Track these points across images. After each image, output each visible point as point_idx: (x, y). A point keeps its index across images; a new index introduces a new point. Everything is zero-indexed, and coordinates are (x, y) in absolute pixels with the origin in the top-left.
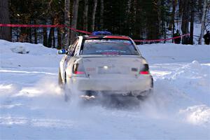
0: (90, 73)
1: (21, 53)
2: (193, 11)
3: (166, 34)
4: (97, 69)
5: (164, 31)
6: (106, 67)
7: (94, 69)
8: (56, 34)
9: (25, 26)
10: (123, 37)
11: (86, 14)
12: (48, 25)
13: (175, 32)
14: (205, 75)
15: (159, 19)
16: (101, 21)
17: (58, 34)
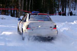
0: (33, 29)
1: (3, 19)
2: (66, 4)
3: (56, 12)
4: (36, 27)
5: (55, 11)
6: (40, 26)
7: (35, 27)
8: (15, 12)
9: (4, 9)
10: (45, 14)
11: (27, 5)
12: (13, 9)
13: (59, 11)
14: (70, 27)
15: (54, 7)
16: (32, 7)
17: (17, 12)
